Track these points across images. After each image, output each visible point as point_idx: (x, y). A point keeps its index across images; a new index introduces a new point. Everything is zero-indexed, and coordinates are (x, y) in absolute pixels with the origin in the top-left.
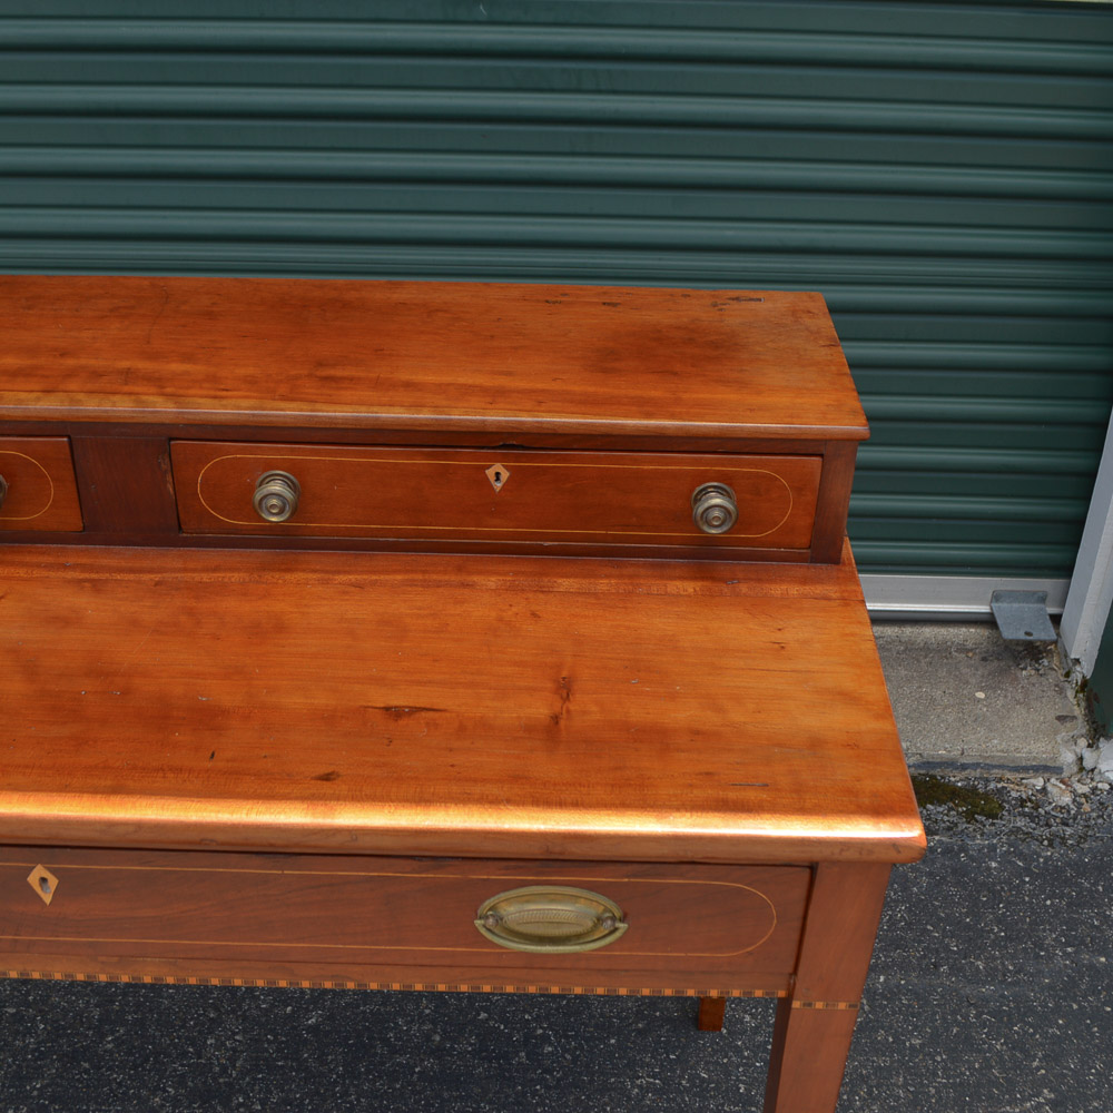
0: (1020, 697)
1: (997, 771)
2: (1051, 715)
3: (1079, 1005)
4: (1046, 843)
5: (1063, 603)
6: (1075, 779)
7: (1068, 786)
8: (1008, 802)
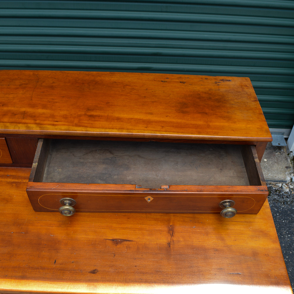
0: (276, 161)
1: (269, 182)
2: (284, 167)
3: (292, 252)
4: (282, 203)
5: (289, 135)
6: (290, 184)
7: (288, 186)
8: (272, 191)
